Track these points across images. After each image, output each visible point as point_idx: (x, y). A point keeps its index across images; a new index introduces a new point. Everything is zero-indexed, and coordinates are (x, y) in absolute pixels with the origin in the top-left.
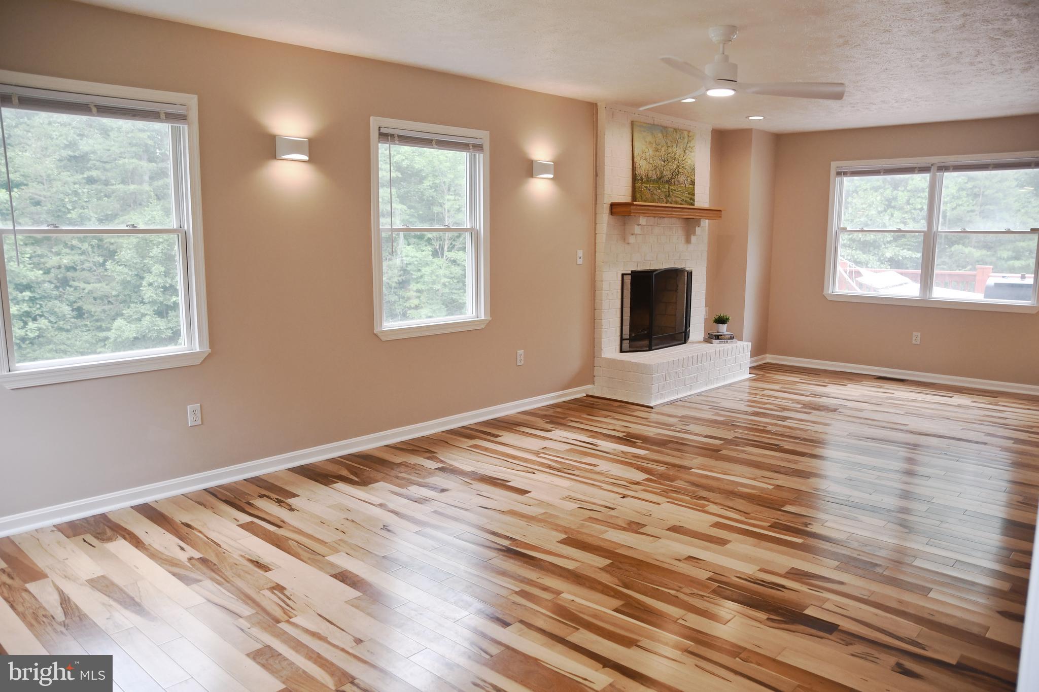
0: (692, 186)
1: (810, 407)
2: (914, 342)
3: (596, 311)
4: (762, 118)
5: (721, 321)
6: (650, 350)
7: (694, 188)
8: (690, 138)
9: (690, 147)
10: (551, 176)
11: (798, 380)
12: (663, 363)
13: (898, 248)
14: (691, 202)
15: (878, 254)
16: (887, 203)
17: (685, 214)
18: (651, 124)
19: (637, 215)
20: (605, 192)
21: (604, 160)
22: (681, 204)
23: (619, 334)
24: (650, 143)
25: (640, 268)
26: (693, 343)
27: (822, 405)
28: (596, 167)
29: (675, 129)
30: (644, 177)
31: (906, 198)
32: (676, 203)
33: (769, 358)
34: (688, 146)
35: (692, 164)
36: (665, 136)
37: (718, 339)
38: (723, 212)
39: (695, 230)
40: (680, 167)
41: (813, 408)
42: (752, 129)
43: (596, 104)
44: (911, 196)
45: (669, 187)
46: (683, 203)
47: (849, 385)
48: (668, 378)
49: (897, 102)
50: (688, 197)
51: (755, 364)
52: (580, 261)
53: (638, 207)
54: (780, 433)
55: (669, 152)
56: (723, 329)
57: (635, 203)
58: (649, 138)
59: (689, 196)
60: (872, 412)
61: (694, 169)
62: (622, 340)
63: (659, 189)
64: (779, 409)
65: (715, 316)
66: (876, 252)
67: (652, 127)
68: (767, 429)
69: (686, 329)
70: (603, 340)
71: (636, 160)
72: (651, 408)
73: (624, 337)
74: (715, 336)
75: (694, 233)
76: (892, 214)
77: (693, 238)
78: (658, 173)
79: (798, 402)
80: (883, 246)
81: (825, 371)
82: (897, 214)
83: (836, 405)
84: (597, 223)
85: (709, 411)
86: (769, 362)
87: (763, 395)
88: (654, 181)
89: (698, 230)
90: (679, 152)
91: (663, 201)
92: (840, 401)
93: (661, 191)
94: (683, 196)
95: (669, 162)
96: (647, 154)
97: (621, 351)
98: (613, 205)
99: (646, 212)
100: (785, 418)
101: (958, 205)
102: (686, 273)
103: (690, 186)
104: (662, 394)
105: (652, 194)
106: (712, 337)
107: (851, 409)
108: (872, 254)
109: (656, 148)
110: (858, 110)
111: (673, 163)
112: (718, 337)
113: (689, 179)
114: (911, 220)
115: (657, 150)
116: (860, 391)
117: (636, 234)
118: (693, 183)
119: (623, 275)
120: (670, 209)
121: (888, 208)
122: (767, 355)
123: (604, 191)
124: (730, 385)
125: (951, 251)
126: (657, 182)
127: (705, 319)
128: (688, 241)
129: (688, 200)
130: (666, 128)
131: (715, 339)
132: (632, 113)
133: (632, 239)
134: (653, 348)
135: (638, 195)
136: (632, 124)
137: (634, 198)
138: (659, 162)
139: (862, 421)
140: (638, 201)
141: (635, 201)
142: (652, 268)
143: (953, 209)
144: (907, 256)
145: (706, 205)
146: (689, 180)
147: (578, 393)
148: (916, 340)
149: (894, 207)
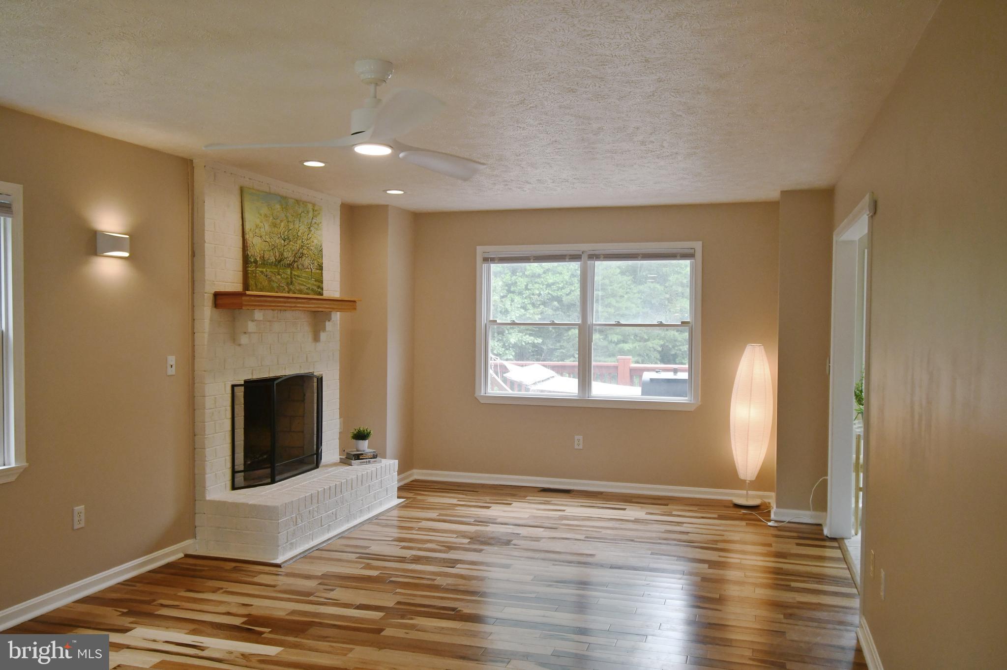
0: (320, 272)
1: (478, 541)
2: (576, 447)
3: (196, 437)
4: (402, 192)
5: (361, 436)
6: (273, 482)
7: (322, 273)
8: (316, 212)
9: (315, 223)
10: (126, 254)
11: (455, 501)
12: (292, 501)
13: (521, 334)
14: (319, 290)
15: (502, 340)
16: (507, 288)
17: (312, 306)
18: (266, 192)
19: (252, 308)
20: (206, 278)
21: (203, 235)
22: (308, 294)
23: (229, 465)
24: (266, 216)
25: (256, 376)
26: (327, 466)
27: (491, 535)
28: (193, 244)
29: (297, 201)
30: (258, 259)
31: (525, 283)
32: (301, 292)
33: (418, 474)
34: (313, 222)
35: (319, 244)
36: (285, 208)
37: (359, 459)
38: (358, 304)
39: (325, 325)
40: (305, 248)
41: (482, 542)
42: (387, 206)
43: (191, 161)
44: (529, 282)
45: (291, 273)
46: (309, 291)
47: (515, 504)
48: (299, 521)
49: (553, 182)
50: (315, 285)
51: (402, 483)
52: (171, 371)
53: (253, 298)
54: (453, 588)
55: (290, 228)
56: (364, 446)
57: (248, 293)
58: (264, 210)
59: (317, 283)
60: (549, 539)
61: (321, 250)
62: (234, 472)
63: (279, 274)
64: (444, 548)
65: (353, 431)
66: (500, 338)
67: (268, 196)
68: (436, 583)
69: (318, 448)
70: (207, 476)
71: (247, 236)
72: (278, 566)
73: (237, 468)
74: (355, 455)
75: (324, 329)
76: (512, 299)
77: (323, 336)
78: (277, 254)
79: (463, 535)
80: (507, 332)
81: (483, 486)
82: (517, 299)
83: (507, 534)
84: (195, 318)
85: (357, 562)
86: (417, 478)
87: (420, 529)
88: (271, 264)
89: (329, 325)
90: (303, 228)
91: (284, 289)
92: (510, 528)
93: (281, 278)
94: (309, 283)
95: (290, 241)
96: (262, 230)
97: (234, 488)
98: (217, 295)
99: (263, 304)
100: (453, 563)
101: (571, 291)
102: (315, 380)
103: (318, 271)
104: (291, 544)
105: (270, 280)
106: (351, 457)
107: (525, 538)
108: (496, 340)
109: (273, 223)
110: (510, 189)
111: (296, 242)
112: (358, 457)
113: (315, 262)
114: (531, 305)
115: (275, 225)
116: (528, 510)
117: (250, 333)
118: (320, 268)
119: (233, 386)
120: (295, 300)
121: (508, 293)
122: (415, 471)
123: (204, 275)
124: (377, 517)
125: (568, 335)
126: (276, 265)
127: (340, 433)
128: (316, 338)
129: (315, 288)
130: (285, 198)
131: (355, 460)
132: (241, 177)
133: (244, 340)
134: (277, 478)
135: (252, 282)
136: (242, 190)
137: (246, 286)
138: (278, 241)
139: (543, 555)
140: (252, 291)
141: (248, 290)
142: (272, 375)
143: (567, 295)
144: (530, 342)
145: (337, 295)
146: (316, 264)
147: (171, 554)
148: (578, 445)
149: (513, 292)
